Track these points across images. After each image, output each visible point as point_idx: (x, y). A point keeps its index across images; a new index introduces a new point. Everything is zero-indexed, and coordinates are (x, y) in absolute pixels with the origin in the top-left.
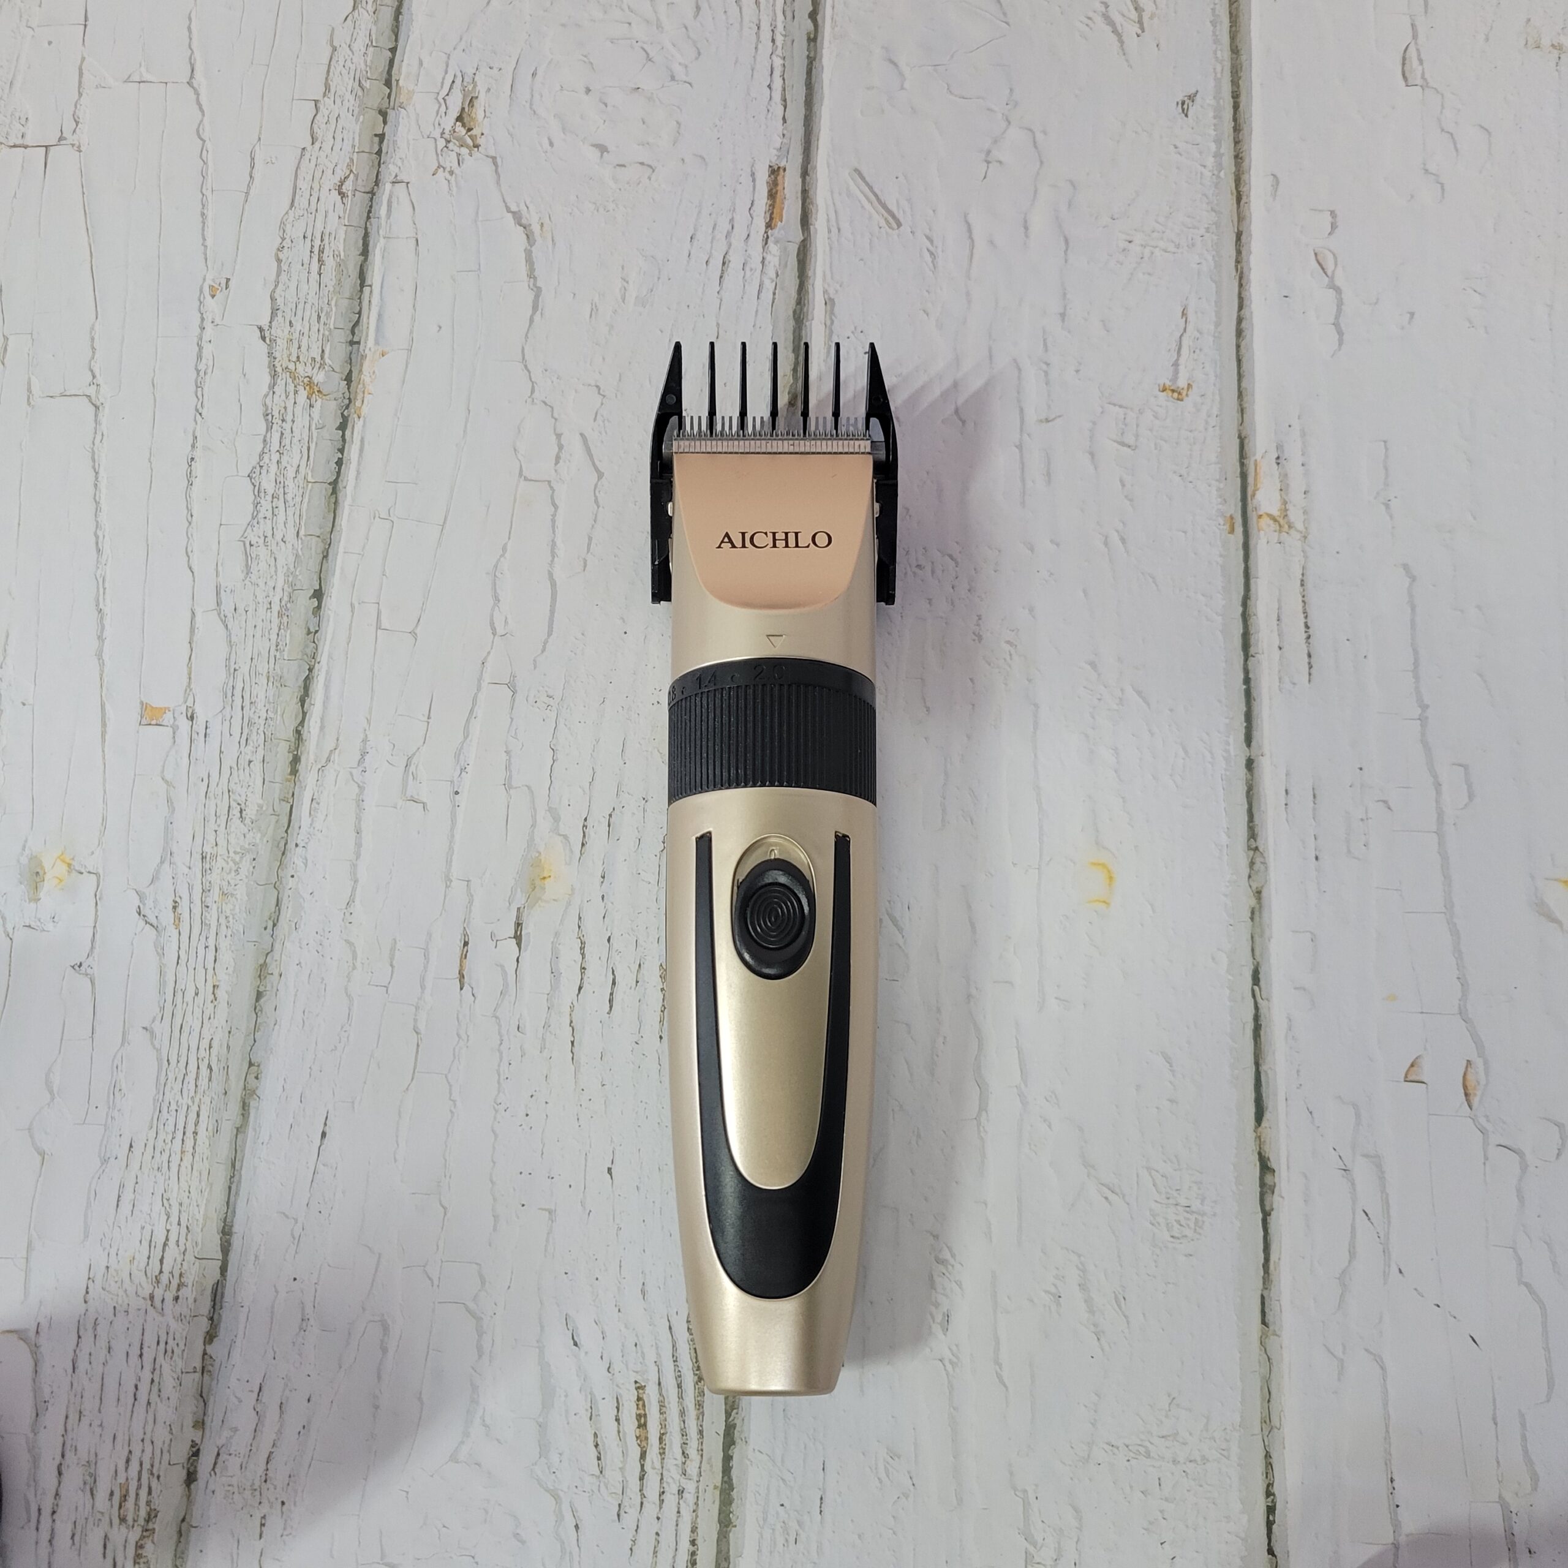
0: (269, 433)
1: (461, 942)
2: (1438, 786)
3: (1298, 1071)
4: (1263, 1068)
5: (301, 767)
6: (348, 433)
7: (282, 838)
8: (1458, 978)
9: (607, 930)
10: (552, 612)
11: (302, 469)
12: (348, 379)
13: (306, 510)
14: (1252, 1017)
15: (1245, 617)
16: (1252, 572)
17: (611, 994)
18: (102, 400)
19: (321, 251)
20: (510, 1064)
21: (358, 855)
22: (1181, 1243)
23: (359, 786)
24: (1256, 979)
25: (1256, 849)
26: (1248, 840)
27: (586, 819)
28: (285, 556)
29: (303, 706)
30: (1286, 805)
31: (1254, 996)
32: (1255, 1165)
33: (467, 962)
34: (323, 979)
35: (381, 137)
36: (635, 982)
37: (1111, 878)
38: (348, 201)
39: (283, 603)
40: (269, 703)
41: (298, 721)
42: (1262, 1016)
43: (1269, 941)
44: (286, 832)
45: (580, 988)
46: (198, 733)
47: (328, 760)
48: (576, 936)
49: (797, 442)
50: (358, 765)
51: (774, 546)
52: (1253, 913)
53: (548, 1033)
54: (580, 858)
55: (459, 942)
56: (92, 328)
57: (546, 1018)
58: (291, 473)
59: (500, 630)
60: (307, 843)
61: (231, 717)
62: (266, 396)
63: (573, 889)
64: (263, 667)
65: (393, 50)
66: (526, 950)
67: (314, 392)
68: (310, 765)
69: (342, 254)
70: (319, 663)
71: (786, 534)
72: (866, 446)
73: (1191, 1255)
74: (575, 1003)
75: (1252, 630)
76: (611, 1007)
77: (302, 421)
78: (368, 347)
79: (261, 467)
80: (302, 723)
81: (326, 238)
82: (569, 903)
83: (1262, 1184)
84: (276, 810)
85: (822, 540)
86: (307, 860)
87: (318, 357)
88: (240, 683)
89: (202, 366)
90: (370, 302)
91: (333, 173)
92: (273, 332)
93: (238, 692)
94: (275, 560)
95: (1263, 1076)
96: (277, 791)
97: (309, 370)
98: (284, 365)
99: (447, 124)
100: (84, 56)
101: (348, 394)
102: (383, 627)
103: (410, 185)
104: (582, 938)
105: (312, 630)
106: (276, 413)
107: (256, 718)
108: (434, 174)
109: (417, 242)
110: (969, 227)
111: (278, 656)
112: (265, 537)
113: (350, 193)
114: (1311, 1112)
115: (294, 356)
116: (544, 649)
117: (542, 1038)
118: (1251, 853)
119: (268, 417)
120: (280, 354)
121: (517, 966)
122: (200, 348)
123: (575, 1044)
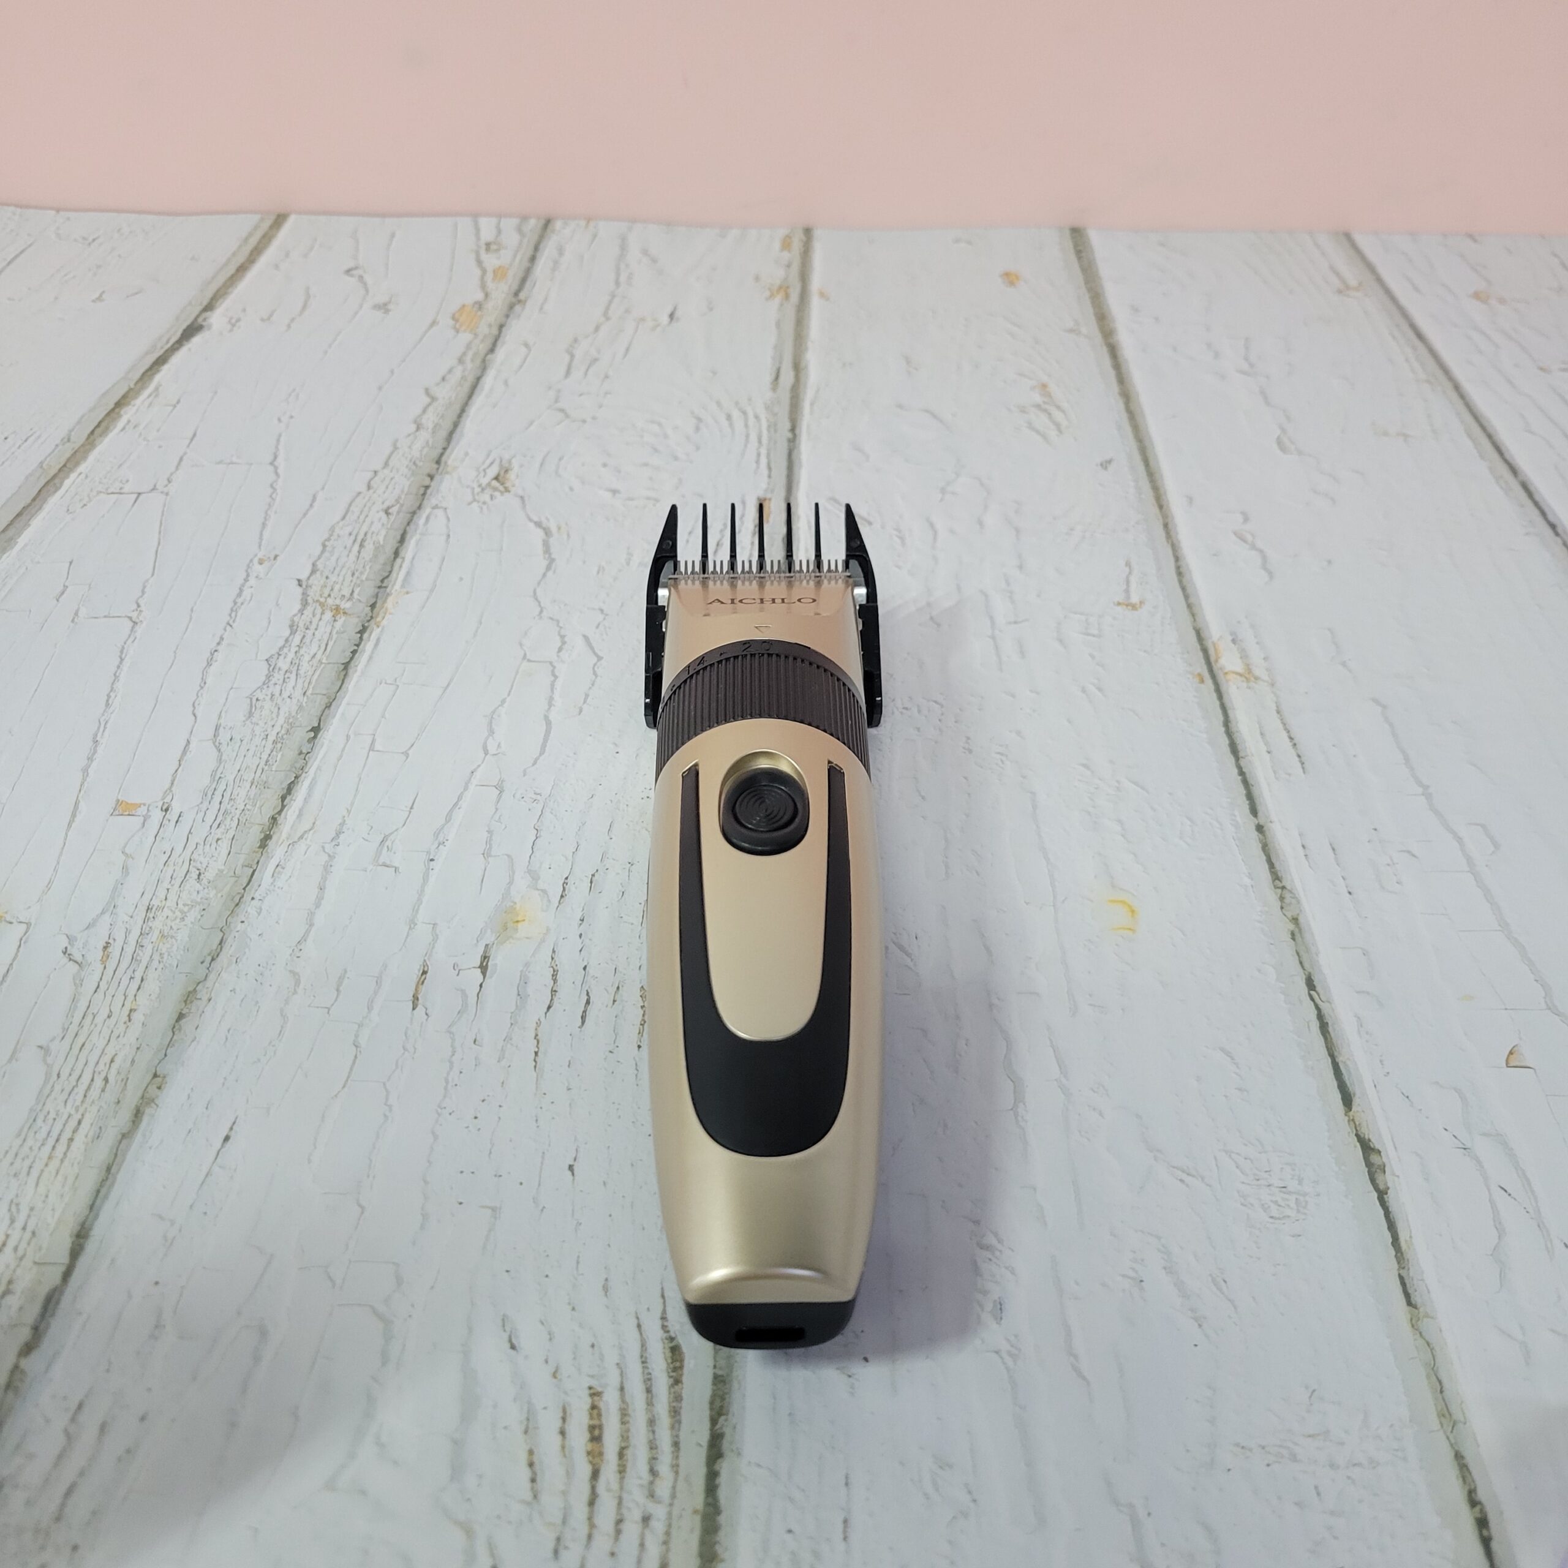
0: (292, 636)
1: (419, 971)
2: (1459, 840)
3: (1381, 1061)
4: (1340, 1059)
5: (271, 844)
6: (366, 636)
7: (239, 893)
8: (1536, 980)
9: (583, 960)
10: (545, 741)
11: (318, 656)
12: (373, 606)
13: (317, 680)
14: (1316, 1017)
15: (1230, 733)
16: (1228, 705)
17: (585, 1012)
18: (141, 618)
19: (363, 541)
20: (461, 1072)
21: (318, 905)
22: (1284, 1224)
23: (329, 856)
24: (1310, 984)
25: (1283, 888)
26: (1274, 881)
27: (566, 878)
28: (288, 707)
30: (1306, 856)
31: (1312, 999)
32: (1355, 1147)
33: (423, 989)
34: (257, 1002)
35: (427, 487)
36: (612, 1002)
38: (392, 518)
39: (280, 735)
40: (249, 799)
41: (276, 811)
42: (1326, 1015)
43: (1317, 955)
45: (549, 1007)
46: (169, 821)
47: (301, 837)
48: (549, 964)
50: (332, 841)
52: (1293, 934)
53: (509, 1046)
54: (558, 907)
55: (417, 972)
56: (147, 581)
57: (508, 1032)
58: (307, 658)
59: (492, 749)
60: (264, 897)
61: (208, 809)
62: (295, 615)
63: (548, 929)
64: (249, 776)
65: (445, 449)
66: (491, 977)
67: (339, 613)
68: (281, 841)
69: (382, 543)
70: (306, 773)
71: (773, 599)
73: (1299, 1236)
74: (543, 1019)
75: (1238, 741)
76: (583, 1022)
77: (324, 630)
78: (394, 590)
79: (279, 655)
80: (280, 813)
81: (369, 536)
82: (543, 941)
83: (1369, 1164)
84: (236, 872)
86: (261, 909)
87: (348, 595)
88: (222, 787)
89: (240, 600)
90: (401, 567)
91: (383, 503)
92: (310, 582)
93: (219, 793)
94: (279, 709)
95: (1341, 1066)
96: (242, 859)
97: (338, 602)
98: (316, 599)
99: (484, 481)
100: (185, 453)
101: (370, 614)
102: (375, 749)
103: (448, 511)
104: (555, 967)
105: (305, 751)
106: (301, 625)
107: (233, 811)
108: (470, 504)
109: (449, 536)
110: (932, 525)
111: (266, 768)
112: (273, 695)
113: (395, 513)
114: (1408, 1097)
115: (326, 595)
116: (535, 763)
117: (502, 1049)
118: (1279, 891)
119: (293, 628)
120: (314, 593)
121: (480, 990)
122: (241, 590)
123: (540, 1054)
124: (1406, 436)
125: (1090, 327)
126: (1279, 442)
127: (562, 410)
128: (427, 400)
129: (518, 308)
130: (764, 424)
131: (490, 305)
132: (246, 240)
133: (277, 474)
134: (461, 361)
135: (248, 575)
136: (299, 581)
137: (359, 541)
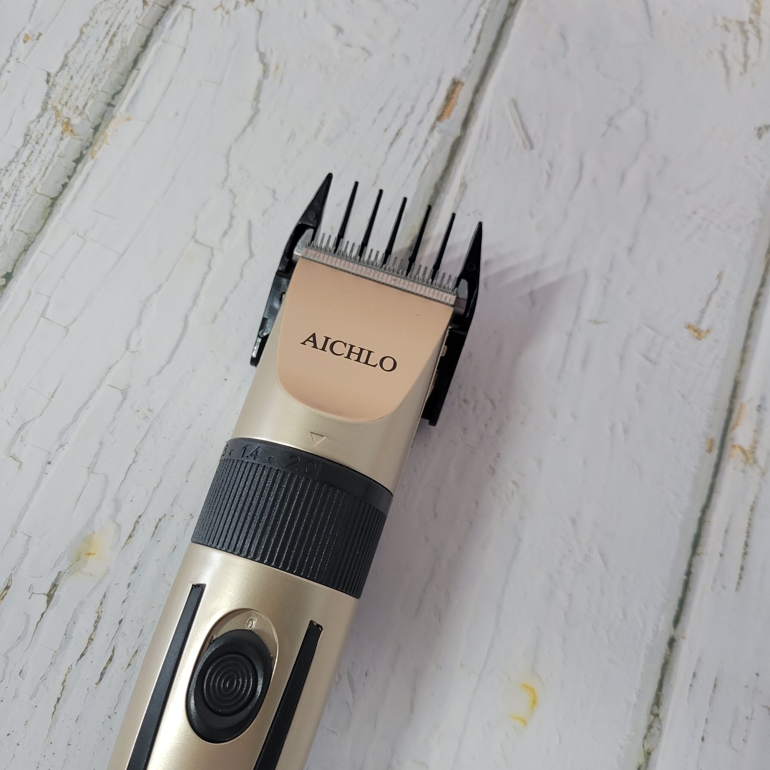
0: (23, 149)
1: (4, 584)
6: (80, 166)
9: (122, 613)
10: (177, 346)
11: (36, 182)
12: (96, 129)
13: (26, 212)
15: (702, 522)
17: (105, 668)
19: (114, 35)
25: (657, 715)
26: (653, 706)
27: (140, 517)
30: (691, 685)
36: (127, 664)
37: (534, 702)
38: (147, 9)
45: (82, 655)
48: (96, 610)
49: (398, 279)
51: (348, 357)
53: (42, 685)
54: (123, 547)
55: (2, 584)
57: (46, 671)
58: (26, 182)
59: (133, 347)
62: (32, 122)
63: (108, 571)
66: (52, 609)
67: (68, 130)
69: (128, 42)
71: (362, 350)
72: (451, 299)
74: (73, 666)
75: (704, 534)
76: (101, 679)
77: (50, 148)
78: (120, 111)
79: (7, 170)
81: (121, 28)
82: (101, 581)
85: (387, 365)
87: (81, 107)
90: (134, 81)
92: (57, 79)
97: (70, 114)
98: (55, 105)
101: (91, 139)
102: (46, 316)
103: (195, 12)
104: (100, 613)
106: (34, 136)
108: (215, 9)
109: (185, 50)
110: (581, 166)
113: (151, 4)
115: (63, 102)
116: (159, 373)
117: (37, 687)
118: (652, 717)
119: (27, 137)
120: (55, 96)
121: (41, 619)
123: (60, 701)
137: (111, 34)
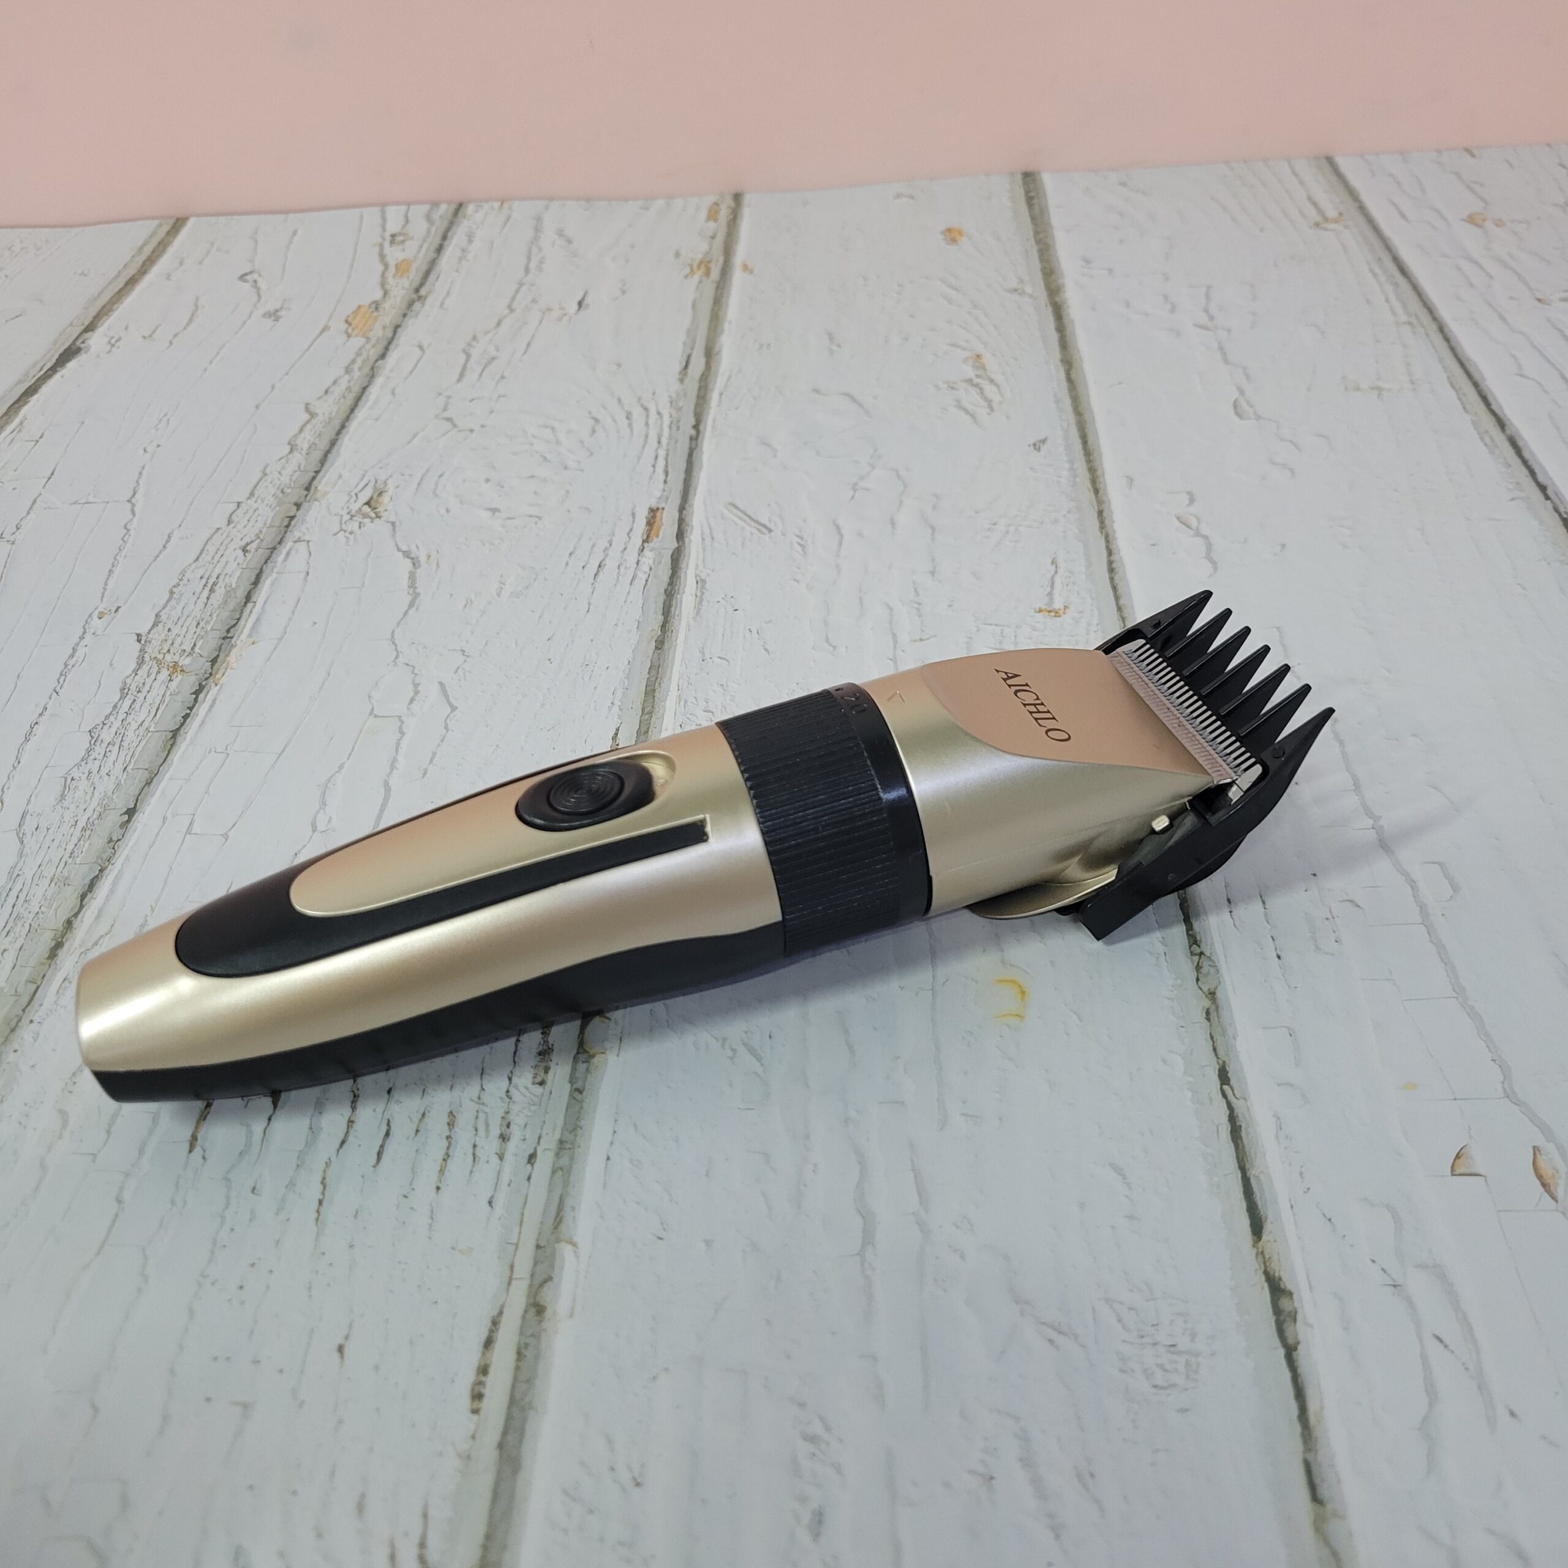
0: (121, 702)
2: (1412, 884)
3: (1301, 1174)
4: (1252, 1173)
5: (61, 953)
6: (201, 696)
7: (16, 1017)
8: (1493, 1060)
11: (146, 724)
13: (140, 752)
14: (1227, 1118)
17: (382, 1146)
19: (214, 584)
20: (232, 1230)
22: (1169, 1394)
24: (1224, 1076)
25: (1201, 954)
26: (1190, 947)
28: (106, 785)
29: (82, 900)
30: (1231, 911)
31: (1225, 1097)
32: (1263, 1289)
33: (204, 1125)
34: (17, 1151)
35: (292, 518)
36: (415, 1131)
37: (1023, 993)
38: (249, 556)
39: (91, 821)
40: (46, 899)
41: (72, 913)
42: (1239, 1114)
43: (1235, 1039)
44: (23, 1010)
45: (343, 1142)
47: (96, 944)
48: (349, 1090)
52: (1208, 1013)
53: (291, 1193)
57: (293, 1176)
58: (134, 726)
59: (321, 825)
60: (44, 1019)
62: (128, 677)
64: (49, 872)
65: (317, 472)
66: (283, 1107)
67: (177, 671)
68: (73, 949)
69: (234, 586)
70: (113, 864)
73: (1186, 1410)
74: (333, 1159)
76: (379, 1160)
77: (158, 690)
78: (240, 639)
79: (104, 724)
80: (76, 915)
81: (221, 578)
83: (1277, 1311)
84: (18, 991)
86: (38, 1034)
87: (188, 649)
88: (18, 886)
89: (72, 662)
90: (251, 613)
91: (242, 539)
92: (150, 636)
93: (13, 894)
94: (94, 788)
95: (1253, 1182)
96: (26, 974)
97: (176, 658)
98: (153, 656)
99: (355, 507)
100: (40, 495)
101: (210, 671)
102: (193, 832)
103: (311, 543)
104: (356, 1092)
105: (115, 838)
106: (133, 688)
107: (26, 914)
108: (335, 534)
109: (308, 573)
110: (838, 528)
111: (70, 861)
112: (90, 773)
113: (253, 550)
114: (1330, 1220)
115: (164, 651)
117: (283, 1198)
118: (1196, 959)
119: (124, 691)
120: (152, 650)
121: (268, 1124)
122: (74, 650)
123: (324, 1203)
124: (1379, 389)
125: (1036, 287)
126: (1235, 406)
127: (449, 419)
128: (307, 417)
129: (417, 305)
130: (667, 421)
131: (387, 305)
132: (141, 248)
133: (134, 514)
134: (348, 370)
135: (84, 633)
136: (139, 635)
137: (209, 585)
